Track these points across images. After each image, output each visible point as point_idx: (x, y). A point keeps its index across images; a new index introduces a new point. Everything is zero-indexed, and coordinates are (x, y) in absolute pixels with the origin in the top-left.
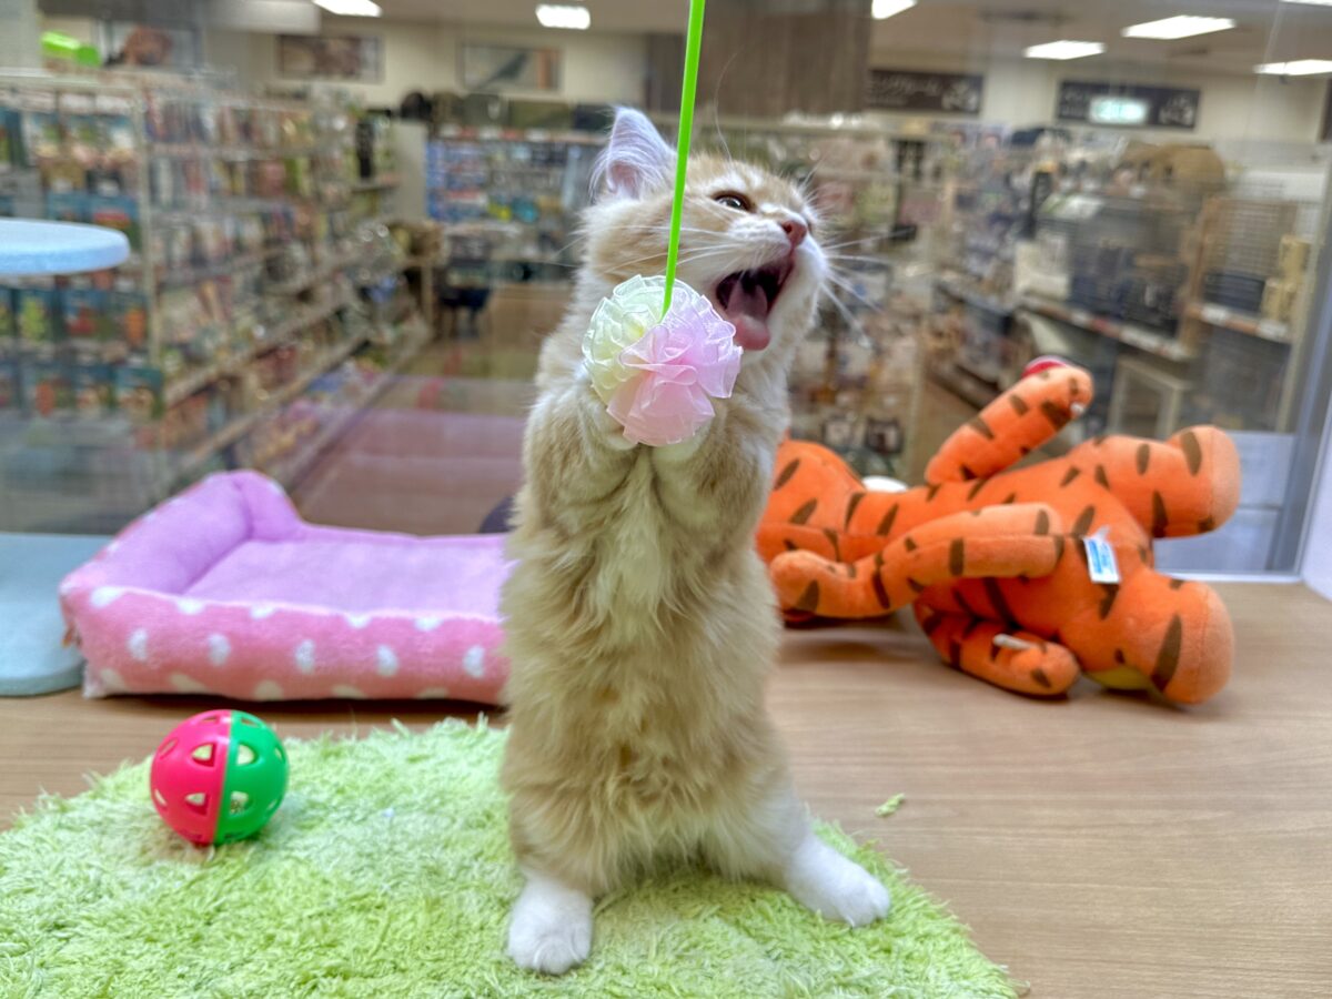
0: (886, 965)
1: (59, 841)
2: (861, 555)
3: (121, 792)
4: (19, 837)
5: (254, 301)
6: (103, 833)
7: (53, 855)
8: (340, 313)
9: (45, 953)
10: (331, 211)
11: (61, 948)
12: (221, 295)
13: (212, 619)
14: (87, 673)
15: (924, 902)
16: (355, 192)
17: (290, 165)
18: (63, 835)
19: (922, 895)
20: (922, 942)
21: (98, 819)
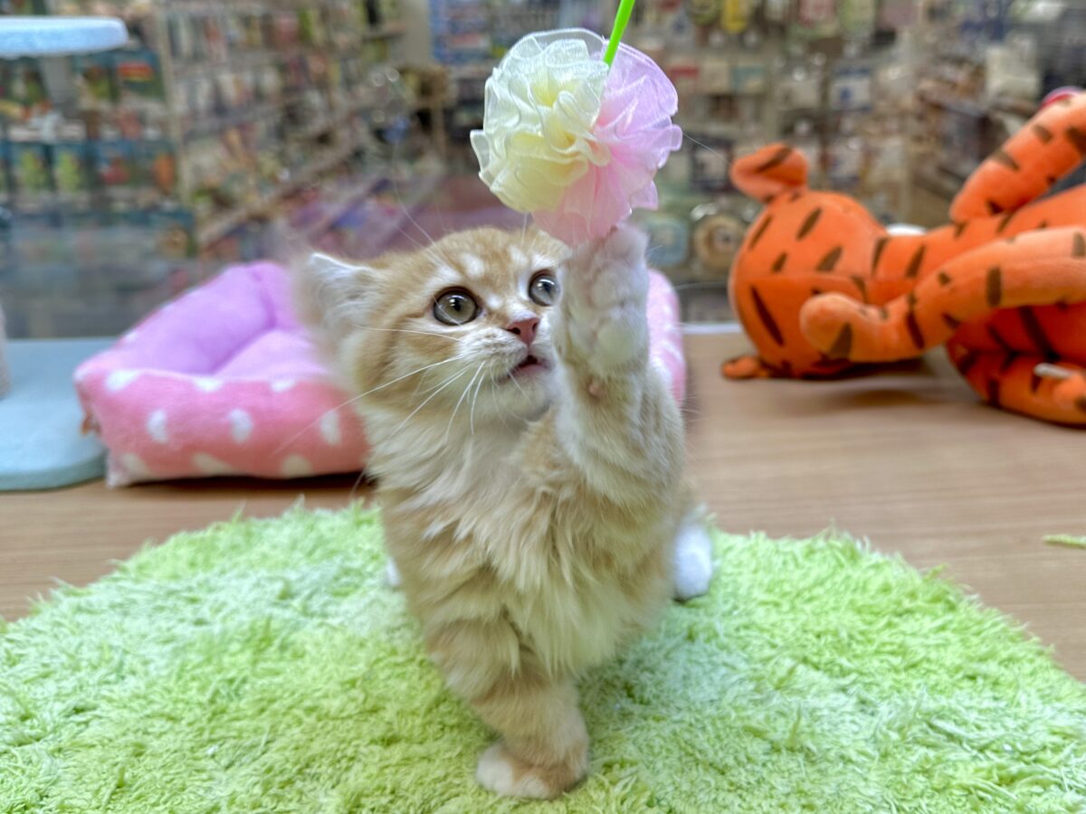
0: (974, 694)
1: (78, 625)
2: (891, 296)
3: (145, 572)
4: (35, 623)
5: (276, 148)
6: (126, 614)
7: (71, 639)
8: (358, 154)
9: (63, 737)
10: (344, 60)
11: (81, 731)
12: (245, 142)
13: (232, 394)
14: (110, 462)
15: (1002, 625)
16: (365, 41)
17: (303, 17)
18: (83, 619)
19: (999, 619)
20: (1006, 666)
21: (119, 600)
